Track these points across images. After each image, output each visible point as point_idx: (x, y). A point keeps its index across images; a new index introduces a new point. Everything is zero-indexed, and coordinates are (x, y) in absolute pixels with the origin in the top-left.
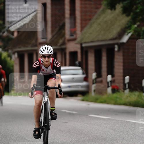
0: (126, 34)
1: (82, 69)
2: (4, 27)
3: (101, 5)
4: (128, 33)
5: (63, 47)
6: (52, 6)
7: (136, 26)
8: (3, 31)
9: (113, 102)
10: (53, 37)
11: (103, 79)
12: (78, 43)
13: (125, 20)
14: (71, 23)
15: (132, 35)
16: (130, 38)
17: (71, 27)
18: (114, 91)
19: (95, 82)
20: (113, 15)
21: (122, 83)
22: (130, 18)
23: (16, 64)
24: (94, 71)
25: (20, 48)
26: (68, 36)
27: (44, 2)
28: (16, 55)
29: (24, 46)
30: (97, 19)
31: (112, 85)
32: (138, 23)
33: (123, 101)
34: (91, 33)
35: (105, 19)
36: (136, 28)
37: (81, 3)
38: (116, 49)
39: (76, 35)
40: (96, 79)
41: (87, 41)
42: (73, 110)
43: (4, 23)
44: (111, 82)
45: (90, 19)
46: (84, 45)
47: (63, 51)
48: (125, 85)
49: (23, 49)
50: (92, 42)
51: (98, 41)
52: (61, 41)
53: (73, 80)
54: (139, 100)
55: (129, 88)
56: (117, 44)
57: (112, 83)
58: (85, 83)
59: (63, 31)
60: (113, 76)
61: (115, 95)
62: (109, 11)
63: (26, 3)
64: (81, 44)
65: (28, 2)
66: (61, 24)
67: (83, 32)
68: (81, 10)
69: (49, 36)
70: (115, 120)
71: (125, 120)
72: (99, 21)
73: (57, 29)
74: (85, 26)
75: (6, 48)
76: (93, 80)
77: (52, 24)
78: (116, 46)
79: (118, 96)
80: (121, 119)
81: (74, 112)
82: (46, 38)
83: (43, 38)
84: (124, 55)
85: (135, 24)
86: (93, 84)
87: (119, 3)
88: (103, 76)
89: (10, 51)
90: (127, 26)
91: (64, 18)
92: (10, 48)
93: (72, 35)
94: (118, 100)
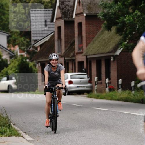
0: (120, 48)
1: (87, 74)
2: (31, 44)
3: (100, 27)
4: (121, 48)
5: (73, 58)
6: (65, 29)
7: (126, 43)
8: (29, 47)
9: (110, 98)
10: (66, 51)
11: (103, 81)
12: (84, 56)
13: (118, 38)
14: (79, 41)
15: (123, 49)
16: (122, 52)
17: (79, 44)
18: (110, 90)
19: (97, 83)
20: (109, 35)
21: (117, 84)
22: (122, 36)
23: (39, 71)
24: (96, 76)
25: (42, 59)
26: (76, 50)
27: (59, 25)
28: (39, 64)
29: (45, 58)
30: (98, 38)
31: (109, 86)
32: (128, 41)
33: (117, 98)
34: (93, 48)
35: (103, 38)
36: (126, 44)
37: (86, 27)
38: (112, 60)
39: (83, 50)
40: (97, 81)
41: (91, 54)
42: (81, 104)
43: (30, 41)
44: (108, 83)
45: (93, 38)
46: (88, 57)
47: (73, 61)
48: (118, 86)
49: (44, 60)
50: (94, 54)
51: (98, 54)
52: (72, 54)
53: (81, 82)
54: (129, 96)
55: (121, 88)
56: (112, 56)
57: (109, 85)
58: (89, 85)
59: (74, 47)
60: (110, 79)
61: (111, 93)
62: (107, 32)
63: (46, 27)
64: (87, 56)
65: (47, 26)
66: (71, 42)
67: (88, 47)
68: (86, 31)
69: (63, 51)
70: (112, 111)
71: (119, 111)
72: (99, 39)
73: (69, 45)
74: (89, 43)
75: (32, 60)
76: (95, 82)
77: (65, 42)
78: (112, 57)
79: (114, 94)
80: (116, 111)
81: (82, 106)
82: (61, 52)
83: (59, 52)
84: (117, 64)
85: (125, 41)
86: (96, 85)
87: (114, 26)
88: (103, 80)
89: (35, 62)
90: (120, 42)
91: (74, 37)
92: (35, 59)
93: (79, 49)
94: (113, 96)
